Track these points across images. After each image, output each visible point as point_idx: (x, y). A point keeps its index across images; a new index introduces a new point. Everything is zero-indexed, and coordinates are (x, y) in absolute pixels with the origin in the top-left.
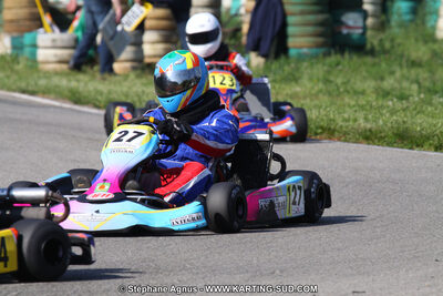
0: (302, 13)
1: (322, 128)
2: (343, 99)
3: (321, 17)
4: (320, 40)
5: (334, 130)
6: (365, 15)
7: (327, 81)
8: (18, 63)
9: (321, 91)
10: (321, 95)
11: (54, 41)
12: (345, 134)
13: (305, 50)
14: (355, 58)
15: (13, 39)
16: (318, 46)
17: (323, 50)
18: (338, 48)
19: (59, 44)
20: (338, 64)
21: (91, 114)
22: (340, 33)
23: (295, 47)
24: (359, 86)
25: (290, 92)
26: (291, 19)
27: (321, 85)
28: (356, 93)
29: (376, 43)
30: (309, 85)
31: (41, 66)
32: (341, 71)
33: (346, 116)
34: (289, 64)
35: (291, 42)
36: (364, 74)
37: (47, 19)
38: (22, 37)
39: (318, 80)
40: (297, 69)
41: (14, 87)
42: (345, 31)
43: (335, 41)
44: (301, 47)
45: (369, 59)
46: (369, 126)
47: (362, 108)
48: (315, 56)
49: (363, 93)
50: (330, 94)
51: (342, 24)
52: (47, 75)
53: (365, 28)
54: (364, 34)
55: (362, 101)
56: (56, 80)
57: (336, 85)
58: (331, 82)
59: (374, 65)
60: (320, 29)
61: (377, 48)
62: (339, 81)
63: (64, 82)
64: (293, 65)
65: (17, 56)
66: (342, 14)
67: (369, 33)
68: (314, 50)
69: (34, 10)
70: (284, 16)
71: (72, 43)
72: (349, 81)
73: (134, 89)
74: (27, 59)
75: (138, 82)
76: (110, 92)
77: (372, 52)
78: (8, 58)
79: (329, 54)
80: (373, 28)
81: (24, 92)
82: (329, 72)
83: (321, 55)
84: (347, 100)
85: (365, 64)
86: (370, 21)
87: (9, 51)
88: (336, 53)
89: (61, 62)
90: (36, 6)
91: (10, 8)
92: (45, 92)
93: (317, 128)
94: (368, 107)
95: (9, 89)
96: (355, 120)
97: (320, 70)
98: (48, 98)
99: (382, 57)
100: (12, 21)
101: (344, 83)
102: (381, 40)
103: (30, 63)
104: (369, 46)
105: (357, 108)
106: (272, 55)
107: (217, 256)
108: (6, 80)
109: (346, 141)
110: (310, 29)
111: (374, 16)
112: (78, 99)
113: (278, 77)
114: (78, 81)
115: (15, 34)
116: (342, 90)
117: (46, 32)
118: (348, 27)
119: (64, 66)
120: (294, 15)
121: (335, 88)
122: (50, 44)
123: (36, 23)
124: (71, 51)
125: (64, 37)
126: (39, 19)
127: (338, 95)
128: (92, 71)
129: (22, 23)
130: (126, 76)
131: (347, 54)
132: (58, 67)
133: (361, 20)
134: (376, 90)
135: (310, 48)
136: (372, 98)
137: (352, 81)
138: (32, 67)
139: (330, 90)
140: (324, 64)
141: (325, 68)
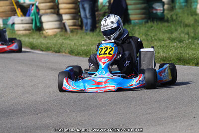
0: (135, 4)
2: (154, 43)
3: (143, 6)
4: (143, 16)
6: (163, 4)
7: (146, 35)
9: (143, 40)
11: (22, 20)
13: (137, 21)
14: (159, 24)
15: (4, 20)
16: (143, 19)
17: (144, 21)
18: (151, 20)
19: (24, 22)
20: (152, 27)
21: (38, 53)
22: (152, 13)
23: (132, 20)
24: (161, 36)
26: (130, 7)
27: (144, 37)
28: (160, 40)
29: (169, 17)
31: (17, 32)
32: (153, 30)
36: (164, 31)
38: (8, 19)
39: (142, 35)
40: (133, 30)
42: (155, 12)
43: (150, 17)
44: (135, 20)
45: (166, 24)
46: (164, 56)
47: (162, 47)
48: (141, 24)
49: (163, 40)
50: (148, 41)
51: (153, 8)
52: (20, 36)
53: (164, 10)
54: (163, 13)
55: (162, 44)
56: (23, 39)
58: (148, 35)
59: (168, 27)
60: (143, 11)
61: (170, 19)
62: (152, 35)
63: (27, 40)
64: (131, 28)
66: (153, 4)
67: (166, 12)
68: (141, 21)
69: (13, 7)
70: (127, 6)
71: (30, 22)
72: (156, 35)
73: (59, 41)
74: (10, 30)
76: (47, 43)
77: (167, 21)
79: (147, 22)
80: (168, 10)
82: (148, 31)
83: (144, 23)
84: (155, 44)
85: (164, 26)
86: (166, 7)
87: (2, 26)
88: (151, 22)
89: (25, 30)
90: (14, 5)
94: (165, 47)
96: (159, 53)
97: (143, 30)
99: (172, 23)
100: (3, 12)
101: (154, 36)
102: (171, 16)
104: (166, 18)
105: (159, 47)
110: (138, 11)
111: (168, 4)
112: (33, 47)
114: (34, 39)
115: (4, 18)
116: (153, 39)
117: (18, 17)
118: (157, 10)
119: (27, 32)
120: (131, 5)
121: (150, 38)
122: (20, 22)
123: (14, 13)
124: (30, 25)
125: (27, 19)
126: (16, 11)
127: (152, 42)
128: (40, 34)
129: (8, 13)
130: (55, 36)
131: (155, 22)
132: (24, 32)
133: (162, 6)
134: (169, 39)
135: (139, 20)
136: (167, 42)
137: (158, 34)
138: (12, 33)
139: (148, 39)
140: (145, 27)
141: (146, 29)
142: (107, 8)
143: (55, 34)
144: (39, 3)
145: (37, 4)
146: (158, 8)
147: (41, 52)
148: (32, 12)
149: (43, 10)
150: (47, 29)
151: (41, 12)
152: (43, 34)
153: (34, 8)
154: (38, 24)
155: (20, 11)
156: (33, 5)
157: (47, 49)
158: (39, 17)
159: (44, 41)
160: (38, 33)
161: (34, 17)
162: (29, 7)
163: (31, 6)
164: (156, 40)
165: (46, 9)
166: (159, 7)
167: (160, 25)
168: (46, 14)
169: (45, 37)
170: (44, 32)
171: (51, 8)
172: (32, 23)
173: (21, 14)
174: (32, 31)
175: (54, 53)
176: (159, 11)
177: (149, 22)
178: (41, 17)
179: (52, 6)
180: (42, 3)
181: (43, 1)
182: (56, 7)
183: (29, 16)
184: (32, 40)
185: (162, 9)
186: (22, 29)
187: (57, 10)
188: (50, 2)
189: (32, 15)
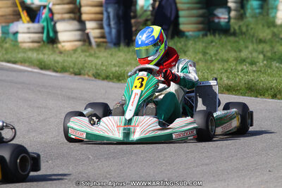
0: (189, 9)
2: (214, 65)
3: (201, 12)
4: (201, 26)
6: (229, 10)
7: (205, 53)
8: (6, 43)
9: (200, 59)
10: (200, 62)
11: (29, 28)
13: (191, 33)
14: (223, 37)
15: (2, 28)
16: (199, 30)
17: (201, 33)
18: (212, 31)
19: (32, 30)
20: (212, 42)
21: (51, 76)
22: (213, 22)
24: (226, 56)
26: (181, 13)
27: (200, 56)
28: (223, 61)
29: (237, 28)
30: (193, 56)
31: (20, 45)
32: (214, 46)
34: (180, 43)
35: (182, 28)
36: (229, 48)
37: (24, 15)
38: (8, 26)
39: (199, 52)
40: (186, 45)
41: (2, 59)
42: (216, 20)
43: (210, 27)
44: (189, 31)
45: (232, 38)
47: (226, 70)
48: (198, 37)
49: (227, 61)
50: (206, 61)
51: (215, 16)
52: (25, 51)
53: (229, 18)
54: (229, 22)
55: (226, 66)
56: (29, 54)
57: (211, 55)
58: (207, 53)
59: (235, 42)
60: (200, 19)
61: (238, 31)
62: (212, 53)
63: (34, 56)
64: (183, 43)
65: (5, 38)
66: (215, 9)
67: (232, 21)
68: (196, 33)
69: (16, 9)
70: (177, 11)
71: (40, 30)
72: (218, 53)
73: (80, 59)
74: (12, 41)
75: (83, 54)
76: (64, 61)
77: (234, 34)
79: (205, 35)
80: (235, 18)
81: (9, 62)
82: (206, 47)
83: (201, 36)
84: (217, 65)
85: (229, 41)
86: (233, 14)
87: (1, 35)
88: (210, 34)
89: (33, 42)
90: (17, 6)
92: (23, 62)
94: (230, 70)
97: (200, 46)
98: (24, 66)
99: (241, 37)
100: (2, 16)
101: (215, 54)
102: (240, 26)
103: (13, 43)
104: (232, 30)
105: (223, 71)
106: (170, 36)
107: (127, 169)
110: (194, 19)
111: (235, 10)
112: (43, 66)
114: (44, 54)
115: (4, 24)
116: (214, 59)
117: (23, 23)
118: (219, 18)
119: (36, 45)
120: (183, 10)
121: (209, 57)
122: (26, 30)
123: (17, 17)
124: (40, 35)
125: (35, 26)
126: (19, 15)
127: (211, 62)
128: (53, 48)
129: (8, 17)
130: (75, 51)
131: (217, 35)
132: (31, 45)
133: (227, 13)
134: (236, 59)
135: (193, 31)
136: (233, 64)
137: (221, 53)
138: (14, 45)
139: (206, 58)
140: (203, 42)
141: (204, 44)
142: (149, 13)
143: (74, 48)
144: (54, 4)
145: (50, 6)
146: (222, 16)
147: (54, 74)
148: (44, 16)
149: (59, 13)
150: (64, 42)
151: (56, 17)
152: (57, 47)
153: (46, 11)
154: (51, 34)
155: (26, 14)
156: (45, 7)
157: (63, 70)
158: (53, 23)
159: (59, 59)
160: (50, 46)
161: (45, 24)
162: (39, 10)
163: (42, 8)
164: (218, 60)
165: (62, 13)
166: (223, 14)
167: (224, 39)
168: (63, 20)
169: (61, 53)
170: (59, 46)
171: (71, 12)
172: (43, 33)
173: (28, 19)
174: (42, 43)
175: (73, 76)
176: (222, 20)
177: (209, 34)
178: (55, 23)
179: (71, 9)
180: (58, 4)
181: (58, 2)
182: (77, 10)
183: (39, 22)
184: (41, 56)
185: (227, 17)
186: (28, 40)
187: (78, 14)
188: (68, 3)
189: (44, 22)
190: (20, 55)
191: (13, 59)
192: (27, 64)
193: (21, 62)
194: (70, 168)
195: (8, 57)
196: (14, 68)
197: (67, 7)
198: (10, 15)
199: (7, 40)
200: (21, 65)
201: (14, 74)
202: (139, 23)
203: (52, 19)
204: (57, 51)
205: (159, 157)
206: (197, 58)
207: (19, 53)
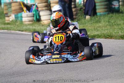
0: (100, 2)
1: (109, 35)
3: (106, 3)
4: (106, 10)
5: (112, 36)
6: (119, 1)
7: (109, 22)
8: (17, 22)
9: (107, 25)
11: (27, 15)
12: (116, 37)
13: (102, 13)
14: (117, 14)
15: (15, 15)
16: (106, 12)
18: (111, 12)
19: (29, 16)
20: (112, 17)
22: (112, 7)
23: (99, 12)
24: (119, 23)
25: (98, 26)
26: (97, 4)
27: (107, 23)
28: (118, 25)
29: (123, 10)
30: (104, 23)
31: (24, 23)
32: (113, 18)
33: (115, 32)
34: (97, 17)
35: (97, 11)
36: (120, 19)
37: (25, 9)
38: (18, 14)
39: (106, 22)
40: (100, 19)
41: (16, 30)
42: (113, 7)
43: (111, 10)
44: (101, 12)
46: (122, 34)
47: (120, 29)
48: (104, 15)
49: (120, 25)
50: (110, 25)
51: (112, 4)
52: (26, 25)
53: (119, 5)
54: (119, 7)
55: (120, 27)
56: (29, 27)
57: (112, 23)
58: (110, 22)
59: (123, 16)
60: (106, 6)
62: (113, 21)
63: (31, 27)
64: (98, 18)
65: (17, 20)
66: (112, 1)
68: (104, 13)
69: (21, 6)
70: (95, 3)
71: (33, 16)
72: (115, 21)
77: (122, 12)
78: (14, 21)
80: (122, 5)
81: (19, 31)
82: (109, 19)
83: (107, 15)
84: (115, 27)
85: (120, 16)
86: (121, 3)
87: (14, 19)
88: (111, 13)
89: (30, 21)
90: (21, 5)
91: (13, 6)
92: (26, 30)
93: (107, 36)
94: (122, 29)
95: (15, 30)
96: (118, 33)
97: (106, 19)
98: (27, 32)
100: (14, 10)
101: (114, 22)
103: (20, 22)
104: (121, 11)
106: (92, 15)
108: (14, 28)
109: (116, 39)
110: (103, 7)
113: (94, 22)
114: (35, 26)
115: (16, 14)
116: (113, 24)
118: (114, 5)
119: (31, 22)
120: (98, 3)
122: (26, 16)
123: (22, 10)
124: (33, 18)
125: (30, 14)
127: (113, 26)
128: (39, 23)
129: (17, 10)
131: (114, 14)
132: (29, 23)
133: (118, 3)
135: (103, 12)
136: (123, 26)
137: (117, 21)
138: (21, 23)
139: (110, 24)
140: (108, 17)
141: (108, 18)
142: (82, 5)
143: (49, 23)
144: (38, 3)
145: (37, 4)
148: (34, 9)
149: (40, 7)
150: (44, 20)
151: (39, 9)
152: (41, 23)
153: (35, 7)
154: (38, 17)
156: (34, 5)
158: (38, 12)
159: (42, 28)
161: (35, 13)
162: (32, 6)
163: (33, 5)
165: (42, 7)
166: (116, 4)
168: (43, 10)
169: (43, 25)
170: (42, 22)
171: (46, 6)
172: (34, 17)
174: (34, 22)
176: (116, 6)
178: (39, 12)
179: (46, 5)
180: (40, 3)
181: (40, 2)
182: (49, 6)
183: (31, 12)
184: (34, 27)
185: (118, 5)
186: (28, 20)
187: (49, 7)
188: (45, 3)
189: (34, 12)
190: (25, 28)
191: (21, 30)
192: (28, 31)
193: (25, 31)
194: (54, 76)
195: (19, 28)
196: (22, 33)
197: (44, 4)
198: (18, 9)
199: (18, 21)
200: (25, 32)
201: (23, 36)
202: (77, 10)
203: (38, 10)
204: (41, 25)
205: (94, 69)
206: (106, 24)
207: (24, 26)
